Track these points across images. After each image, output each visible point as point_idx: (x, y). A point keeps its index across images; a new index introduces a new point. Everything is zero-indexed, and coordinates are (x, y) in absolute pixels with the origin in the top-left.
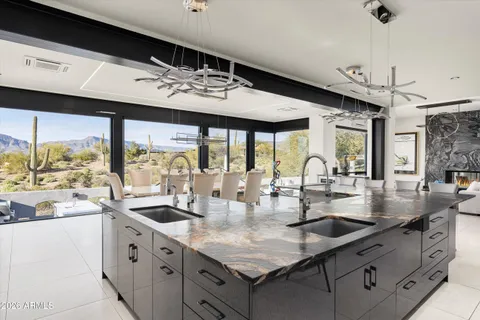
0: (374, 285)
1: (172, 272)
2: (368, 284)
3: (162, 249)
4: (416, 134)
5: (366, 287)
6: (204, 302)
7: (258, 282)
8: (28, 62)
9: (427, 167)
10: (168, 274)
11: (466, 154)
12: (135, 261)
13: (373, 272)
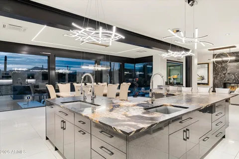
0: (188, 138)
1: (85, 133)
2: (185, 138)
3: (80, 122)
4: (208, 64)
5: (184, 139)
6: (102, 147)
7: (131, 135)
8: (4, 26)
9: (214, 81)
10: (83, 134)
11: (234, 74)
12: (65, 129)
13: (188, 131)
